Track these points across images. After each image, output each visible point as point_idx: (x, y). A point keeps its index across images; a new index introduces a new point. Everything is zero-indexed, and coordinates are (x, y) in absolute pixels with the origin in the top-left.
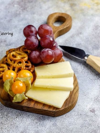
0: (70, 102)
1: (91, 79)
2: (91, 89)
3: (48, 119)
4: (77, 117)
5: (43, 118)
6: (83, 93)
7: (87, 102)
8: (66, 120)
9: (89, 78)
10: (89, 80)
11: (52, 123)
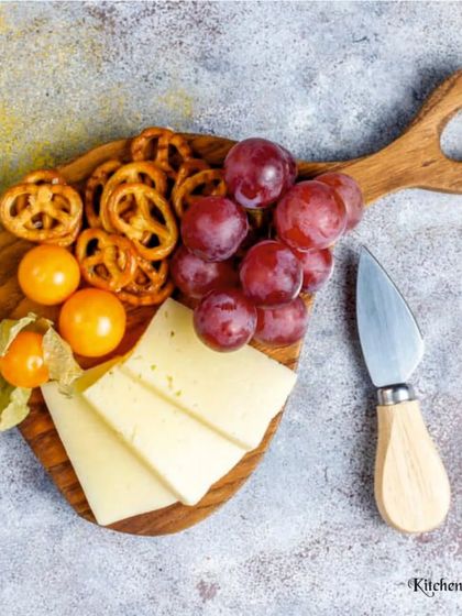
0: (153, 523)
1: (326, 476)
2: (284, 511)
3: (56, 496)
4: (144, 569)
5: (45, 480)
6: (245, 506)
7: (224, 547)
8: (101, 550)
9: (324, 466)
10: (317, 473)
11: (55, 520)
